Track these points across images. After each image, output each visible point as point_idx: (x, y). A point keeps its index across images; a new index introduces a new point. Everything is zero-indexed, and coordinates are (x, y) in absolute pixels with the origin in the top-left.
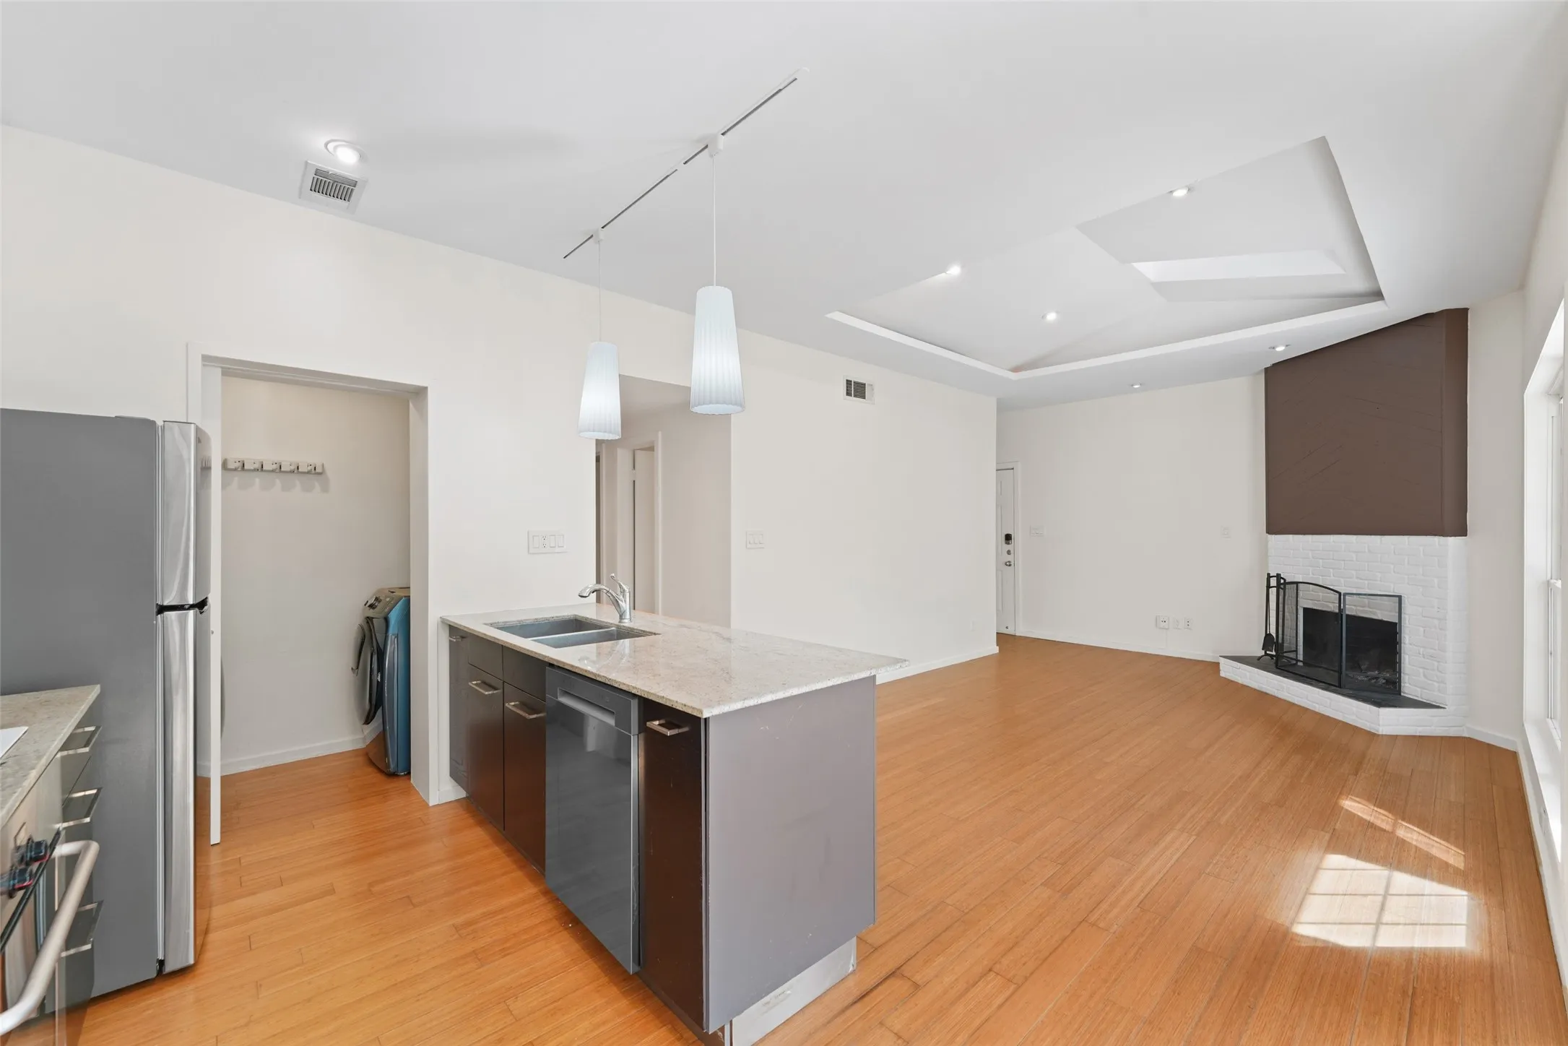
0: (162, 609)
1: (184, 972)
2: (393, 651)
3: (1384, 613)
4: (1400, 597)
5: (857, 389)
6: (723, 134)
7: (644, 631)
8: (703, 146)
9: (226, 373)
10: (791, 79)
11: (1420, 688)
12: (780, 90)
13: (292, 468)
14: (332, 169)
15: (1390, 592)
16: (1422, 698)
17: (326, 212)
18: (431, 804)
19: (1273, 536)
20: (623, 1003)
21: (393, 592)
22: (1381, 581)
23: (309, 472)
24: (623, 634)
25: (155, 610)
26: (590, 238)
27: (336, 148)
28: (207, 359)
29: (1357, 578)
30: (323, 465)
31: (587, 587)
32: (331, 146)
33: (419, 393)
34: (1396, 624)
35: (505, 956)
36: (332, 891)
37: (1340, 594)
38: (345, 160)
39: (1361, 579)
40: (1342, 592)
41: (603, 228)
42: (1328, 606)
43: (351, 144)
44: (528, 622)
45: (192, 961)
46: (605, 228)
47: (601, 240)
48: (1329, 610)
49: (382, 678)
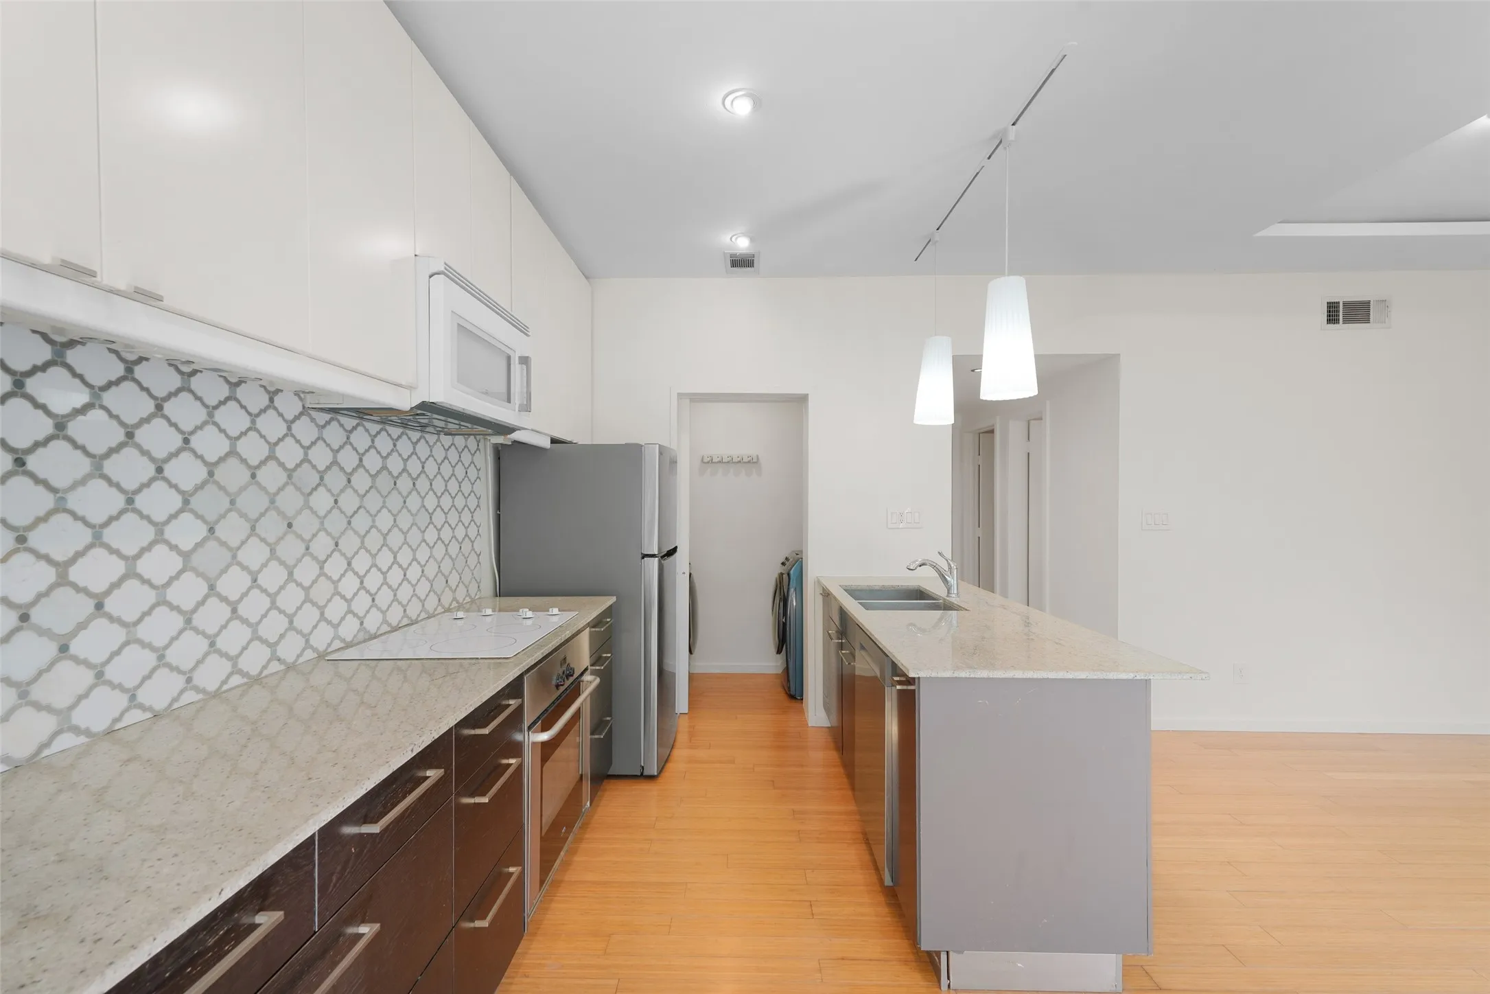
0: (644, 556)
1: (652, 778)
2: (793, 601)
5: (1357, 312)
6: (1013, 125)
7: (960, 607)
8: (998, 142)
9: (692, 400)
10: (1060, 57)
12: (1053, 71)
13: (739, 459)
14: (738, 252)
17: (742, 278)
18: (810, 725)
20: (884, 910)
21: (797, 554)
23: (749, 462)
24: (948, 607)
25: (640, 556)
26: (929, 242)
27: (736, 239)
28: (680, 396)
30: (757, 456)
31: (914, 562)
32: (733, 239)
33: (802, 400)
35: (819, 842)
36: (733, 762)
38: (743, 244)
41: (938, 229)
43: (744, 234)
44: (877, 588)
45: (656, 774)
46: (940, 230)
47: (937, 241)
49: (786, 620)
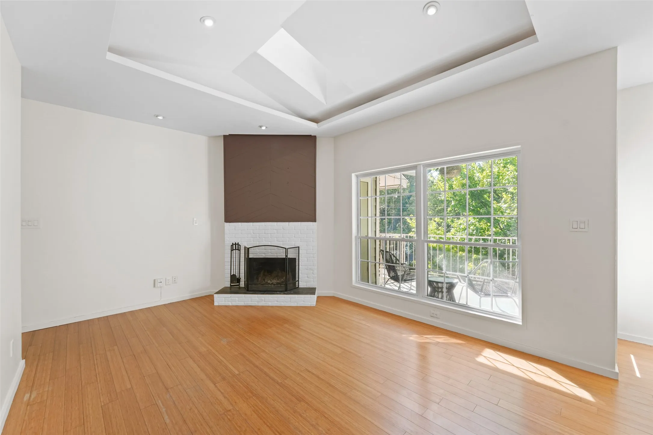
3: (291, 255)
4: (299, 247)
11: (305, 282)
15: (293, 246)
16: (306, 286)
19: (228, 223)
22: (289, 241)
29: (277, 241)
34: (295, 259)
37: (286, 248)
39: (279, 241)
40: (287, 248)
42: (263, 256)
48: (263, 257)
